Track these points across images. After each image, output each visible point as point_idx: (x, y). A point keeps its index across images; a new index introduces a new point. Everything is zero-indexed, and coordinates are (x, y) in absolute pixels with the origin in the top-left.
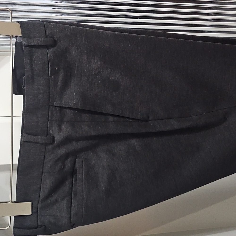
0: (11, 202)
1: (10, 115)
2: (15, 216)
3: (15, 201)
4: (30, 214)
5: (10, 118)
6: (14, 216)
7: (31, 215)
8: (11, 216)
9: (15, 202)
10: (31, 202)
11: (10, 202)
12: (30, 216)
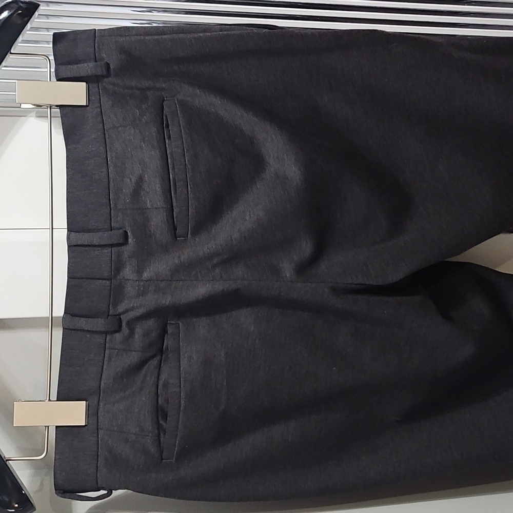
0: (50, 400)
1: (48, 226)
2: (57, 427)
4: (84, 424)
5: (48, 232)
6: (55, 427)
7: (86, 426)
8: (49, 427)
10: (85, 402)
11: (48, 399)
12: (84, 429)
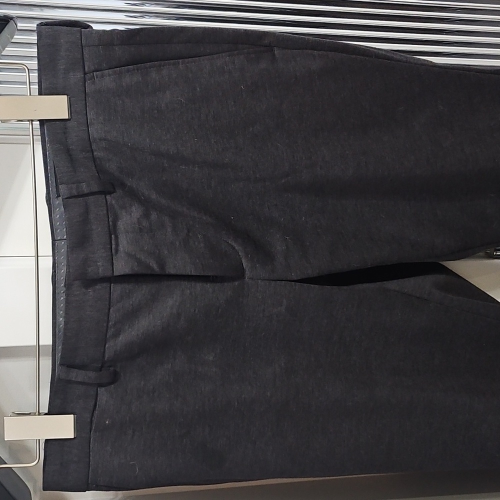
2: (46, 440)
3: (47, 412)
4: (73, 437)
9: (46, 414)
10: (72, 415)
